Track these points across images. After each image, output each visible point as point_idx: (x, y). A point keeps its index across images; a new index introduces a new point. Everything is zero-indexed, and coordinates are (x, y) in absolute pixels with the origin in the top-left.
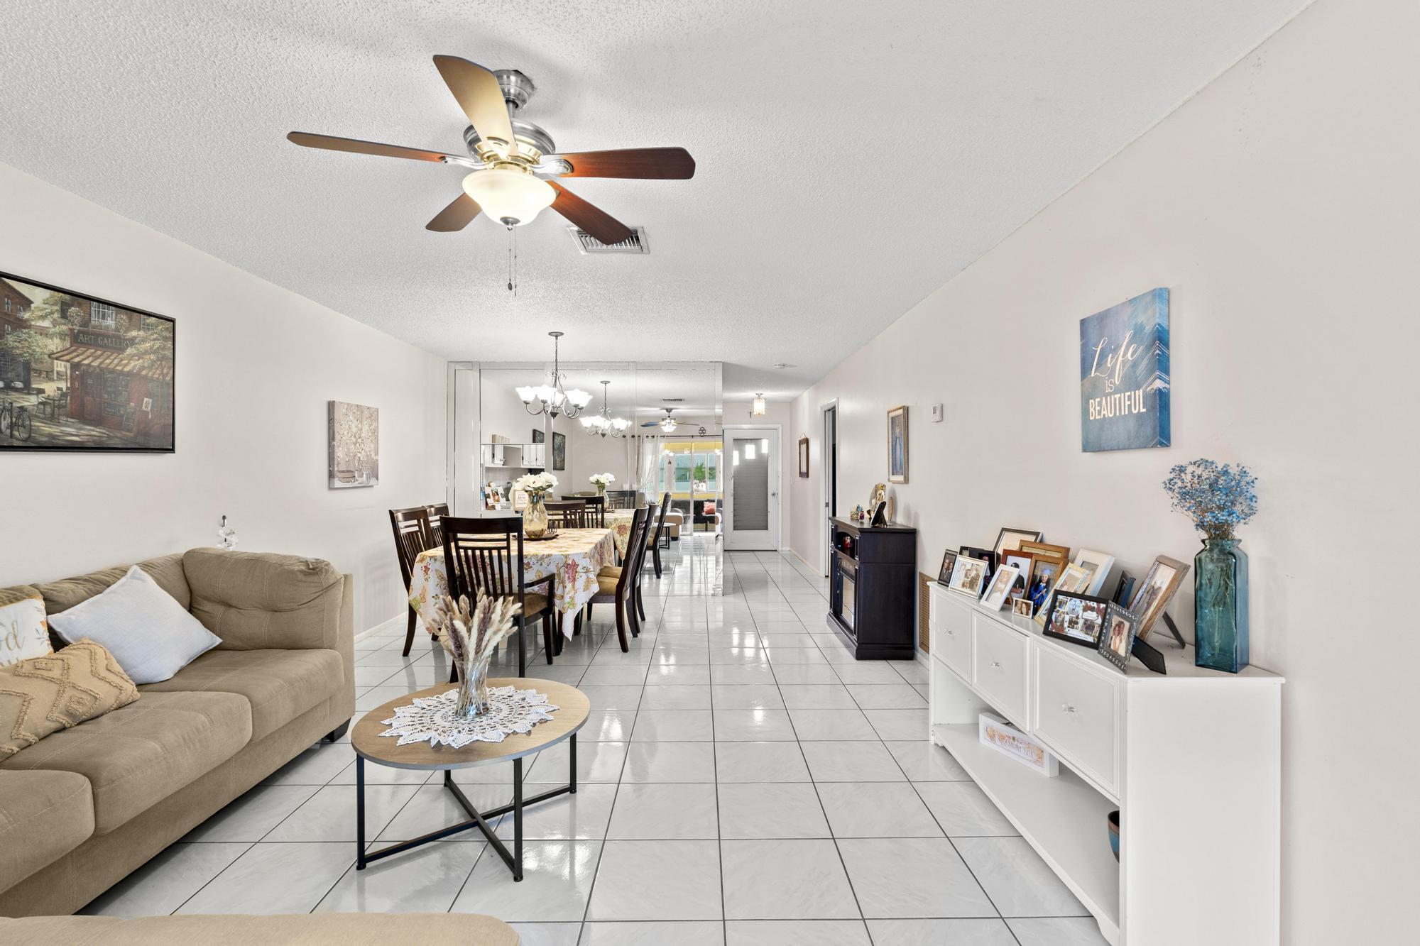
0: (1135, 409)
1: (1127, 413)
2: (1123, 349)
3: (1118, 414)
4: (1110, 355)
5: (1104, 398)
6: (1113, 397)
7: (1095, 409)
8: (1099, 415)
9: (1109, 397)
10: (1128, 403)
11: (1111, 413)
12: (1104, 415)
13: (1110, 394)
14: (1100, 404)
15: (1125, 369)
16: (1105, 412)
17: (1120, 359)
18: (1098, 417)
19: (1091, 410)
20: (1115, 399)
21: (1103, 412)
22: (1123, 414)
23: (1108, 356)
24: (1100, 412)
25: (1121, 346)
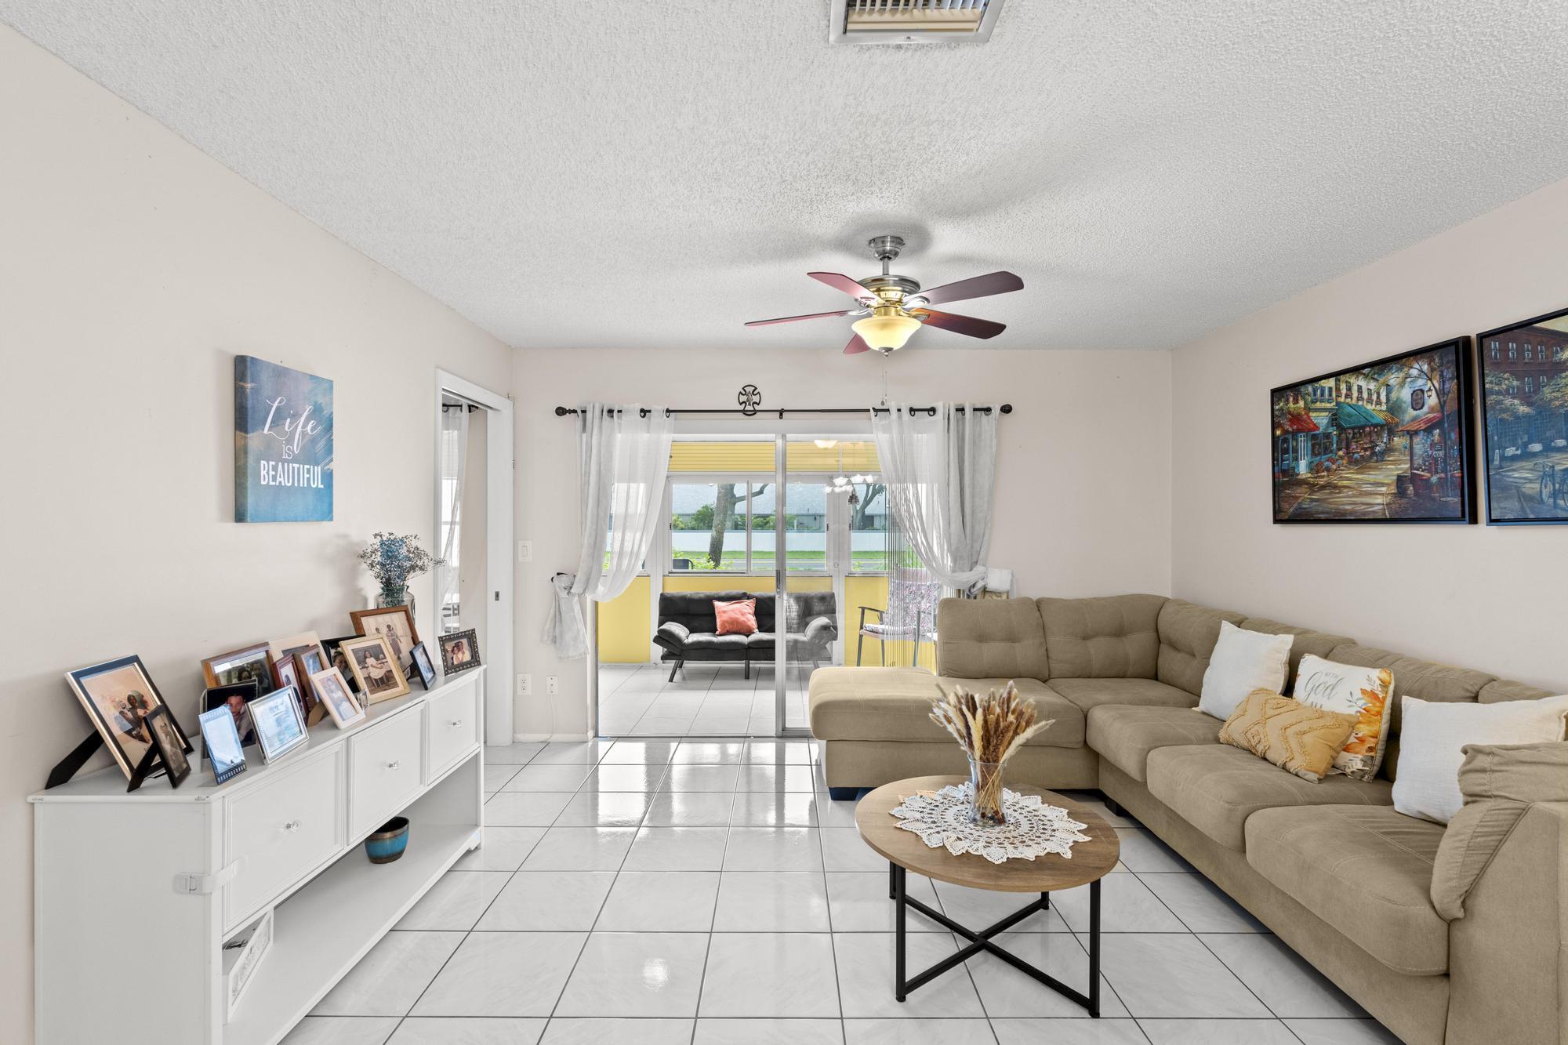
0: (314, 484)
1: (306, 485)
2: (303, 419)
3: (296, 485)
4: (289, 420)
5: (280, 464)
6: (291, 465)
7: (268, 473)
8: (273, 481)
9: (286, 464)
10: (307, 476)
11: (288, 482)
12: (280, 482)
13: (289, 462)
14: (275, 468)
15: (305, 441)
16: (282, 479)
17: (299, 429)
18: (272, 483)
19: (263, 473)
20: (293, 468)
21: (278, 479)
22: (301, 485)
23: (286, 419)
24: (274, 478)
25: (301, 415)
